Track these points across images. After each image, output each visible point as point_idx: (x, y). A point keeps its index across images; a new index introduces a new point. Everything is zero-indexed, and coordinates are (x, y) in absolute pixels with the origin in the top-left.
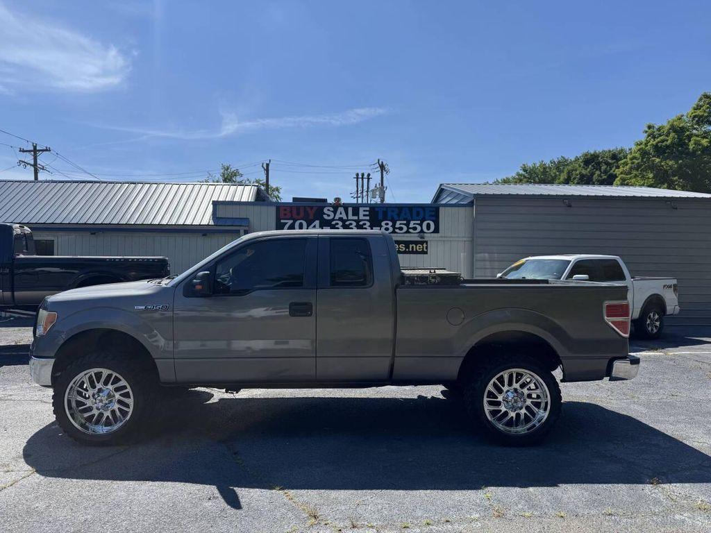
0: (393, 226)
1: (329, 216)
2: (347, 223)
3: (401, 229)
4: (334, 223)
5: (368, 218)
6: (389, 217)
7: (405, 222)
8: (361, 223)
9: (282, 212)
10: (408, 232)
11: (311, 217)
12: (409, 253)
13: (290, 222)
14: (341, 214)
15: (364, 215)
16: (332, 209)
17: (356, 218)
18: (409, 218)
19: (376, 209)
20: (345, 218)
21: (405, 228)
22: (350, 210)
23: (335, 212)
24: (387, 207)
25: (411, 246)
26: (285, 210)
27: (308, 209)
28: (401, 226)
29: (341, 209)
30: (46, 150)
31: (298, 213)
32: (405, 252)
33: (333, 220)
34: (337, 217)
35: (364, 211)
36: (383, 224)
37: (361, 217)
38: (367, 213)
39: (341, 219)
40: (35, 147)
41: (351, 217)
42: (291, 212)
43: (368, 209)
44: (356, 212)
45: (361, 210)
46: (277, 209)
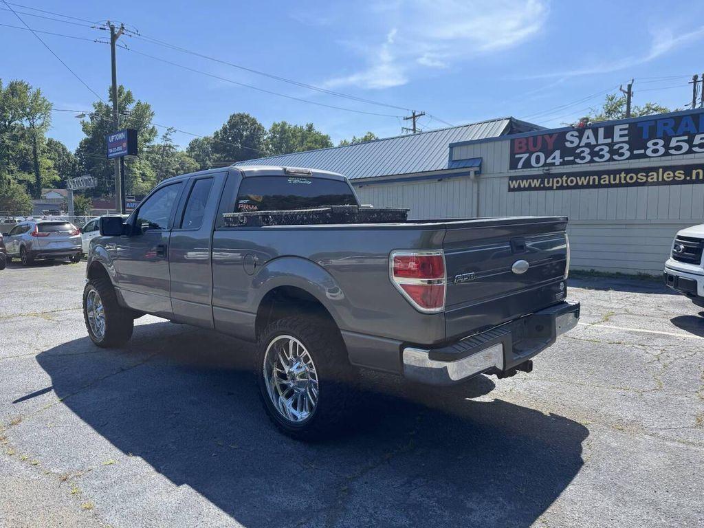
0: (666, 146)
1: (572, 142)
2: (597, 149)
3: (678, 148)
4: (578, 151)
5: (626, 139)
6: (660, 133)
7: (686, 138)
8: (616, 147)
9: (517, 145)
10: (690, 151)
11: (550, 147)
12: (692, 182)
13: (526, 156)
14: (588, 138)
15: (621, 136)
16: (576, 134)
17: (609, 141)
18: (693, 130)
19: (639, 125)
20: (593, 142)
21: (686, 147)
22: (601, 131)
23: (580, 137)
24: (656, 120)
25: (694, 172)
26: (520, 143)
27: (547, 137)
28: (679, 144)
29: (589, 132)
30: (422, 115)
31: (535, 145)
32: (684, 182)
33: (578, 147)
34: (583, 144)
35: (621, 130)
36: (650, 144)
37: (617, 139)
38: (626, 132)
39: (588, 145)
40: (414, 114)
41: (601, 140)
42: (527, 144)
43: (627, 126)
44: (609, 132)
45: (617, 128)
46: (511, 142)
